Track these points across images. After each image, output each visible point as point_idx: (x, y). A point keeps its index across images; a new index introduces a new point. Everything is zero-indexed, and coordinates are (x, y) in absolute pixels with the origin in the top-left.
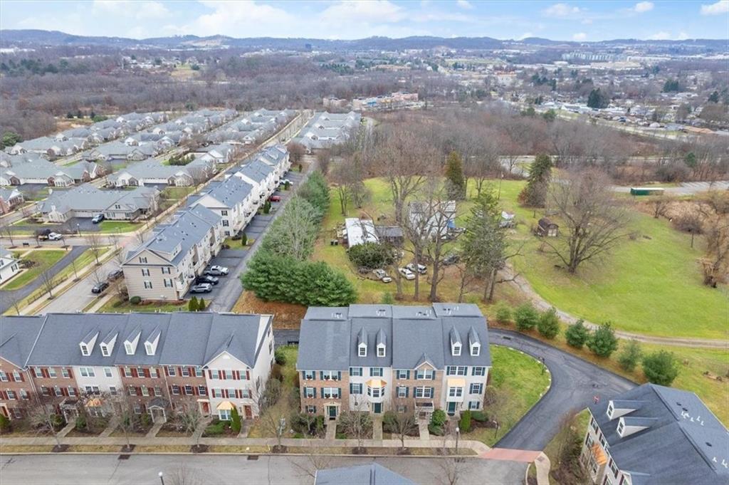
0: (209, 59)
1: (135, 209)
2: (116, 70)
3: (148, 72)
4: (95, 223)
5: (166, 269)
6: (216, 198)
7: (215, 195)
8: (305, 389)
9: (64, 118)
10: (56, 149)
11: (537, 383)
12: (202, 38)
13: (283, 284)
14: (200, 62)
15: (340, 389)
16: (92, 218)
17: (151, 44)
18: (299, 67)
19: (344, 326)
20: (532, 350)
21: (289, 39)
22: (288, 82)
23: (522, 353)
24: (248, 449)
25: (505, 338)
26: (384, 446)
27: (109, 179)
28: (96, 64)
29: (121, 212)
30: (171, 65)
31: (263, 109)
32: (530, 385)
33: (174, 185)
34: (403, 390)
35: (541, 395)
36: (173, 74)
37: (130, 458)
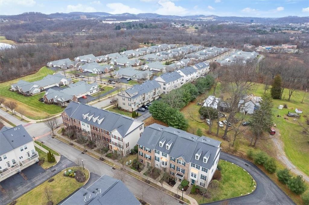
0: (203, 25)
1: (141, 78)
2: (167, 28)
3: (178, 29)
4: (128, 81)
5: (130, 99)
6: (162, 78)
7: (162, 77)
8: (139, 152)
9: (143, 44)
10: (134, 54)
11: (244, 189)
12: (206, 16)
13: (160, 114)
14: (199, 26)
15: (151, 157)
16: (127, 79)
17: (185, 18)
18: (241, 30)
19: (160, 133)
20: (255, 174)
21: (244, 17)
22: (232, 36)
23: (248, 174)
24: (114, 165)
25: (246, 164)
26: (157, 184)
27: (142, 67)
28: (161, 25)
29: (136, 78)
30: (187, 27)
31: (215, 47)
32: (240, 189)
33: (161, 72)
34: (173, 166)
35: (242, 195)
36: (187, 30)
37: (84, 154)
